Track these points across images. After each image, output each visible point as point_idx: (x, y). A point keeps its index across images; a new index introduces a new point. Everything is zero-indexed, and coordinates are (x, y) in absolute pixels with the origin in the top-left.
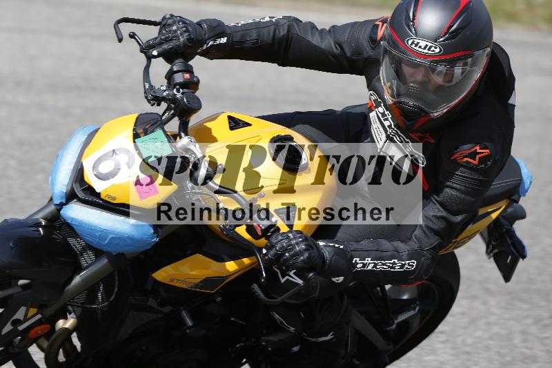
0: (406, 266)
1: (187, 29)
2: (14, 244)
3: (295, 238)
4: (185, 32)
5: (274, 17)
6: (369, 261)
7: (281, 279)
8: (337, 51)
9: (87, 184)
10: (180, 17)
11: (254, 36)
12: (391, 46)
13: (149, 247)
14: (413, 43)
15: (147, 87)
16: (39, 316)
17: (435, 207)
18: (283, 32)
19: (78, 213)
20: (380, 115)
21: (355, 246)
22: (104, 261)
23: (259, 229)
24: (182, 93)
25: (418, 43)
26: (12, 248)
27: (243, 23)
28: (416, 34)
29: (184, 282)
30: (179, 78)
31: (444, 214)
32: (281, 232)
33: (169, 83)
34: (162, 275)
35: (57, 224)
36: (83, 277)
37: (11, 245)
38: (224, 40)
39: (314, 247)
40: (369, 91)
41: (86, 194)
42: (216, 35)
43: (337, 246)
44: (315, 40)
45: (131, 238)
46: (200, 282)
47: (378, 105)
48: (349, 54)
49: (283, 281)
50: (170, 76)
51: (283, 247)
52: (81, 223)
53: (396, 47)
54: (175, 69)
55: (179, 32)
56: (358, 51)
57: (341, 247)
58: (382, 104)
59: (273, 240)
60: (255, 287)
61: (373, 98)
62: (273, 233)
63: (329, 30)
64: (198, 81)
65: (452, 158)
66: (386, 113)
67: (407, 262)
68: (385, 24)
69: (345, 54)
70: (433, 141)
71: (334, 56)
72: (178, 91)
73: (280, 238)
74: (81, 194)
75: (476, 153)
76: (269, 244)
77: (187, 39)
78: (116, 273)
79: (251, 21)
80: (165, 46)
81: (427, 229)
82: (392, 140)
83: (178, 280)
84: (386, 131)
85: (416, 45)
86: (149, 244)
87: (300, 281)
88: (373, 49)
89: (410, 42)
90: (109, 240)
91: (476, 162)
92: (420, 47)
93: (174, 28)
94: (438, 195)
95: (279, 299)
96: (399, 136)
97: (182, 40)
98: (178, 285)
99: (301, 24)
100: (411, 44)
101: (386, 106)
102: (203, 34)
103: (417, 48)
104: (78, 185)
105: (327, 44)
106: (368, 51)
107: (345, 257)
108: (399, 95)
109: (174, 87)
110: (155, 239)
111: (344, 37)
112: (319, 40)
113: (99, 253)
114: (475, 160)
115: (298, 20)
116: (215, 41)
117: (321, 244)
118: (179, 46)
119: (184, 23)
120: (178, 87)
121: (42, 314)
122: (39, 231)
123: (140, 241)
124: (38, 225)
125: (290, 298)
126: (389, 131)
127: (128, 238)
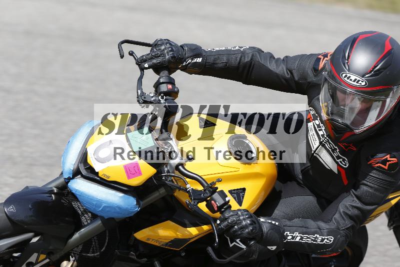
0: (326, 240)
1: (172, 48)
2: (32, 206)
3: (243, 215)
4: (170, 51)
5: (242, 47)
6: (297, 235)
7: (230, 243)
8: (288, 76)
9: (89, 164)
10: (167, 40)
11: (225, 59)
12: (329, 77)
13: (132, 215)
14: (346, 76)
15: (139, 94)
16: (48, 260)
17: (352, 199)
18: (247, 59)
19: (80, 186)
20: (316, 126)
21: (288, 223)
22: (98, 223)
23: (216, 206)
24: (165, 100)
25: (350, 77)
26: (30, 209)
27: (218, 49)
28: (349, 70)
29: (157, 241)
30: (164, 88)
31: (359, 205)
32: (232, 209)
33: (156, 91)
34: (141, 235)
35: (65, 192)
36: (82, 233)
37: (30, 206)
38: (199, 60)
39: (256, 222)
40: (309, 107)
41: (88, 172)
42: (194, 56)
43: (273, 222)
44: (272, 67)
45: (119, 208)
46: (170, 242)
47: (315, 119)
48: (296, 79)
49: (231, 245)
50: (157, 85)
51: (234, 220)
52: (82, 194)
53: (333, 78)
54: (161, 80)
55: (166, 51)
56: (304, 77)
57: (277, 224)
58: (318, 118)
59: (227, 215)
60: (210, 249)
61: (312, 112)
62: (226, 209)
63: (283, 60)
64: (178, 91)
65: (369, 163)
66: (321, 125)
67: (326, 237)
68: (326, 59)
69: (294, 78)
70: (355, 149)
71: (286, 79)
72: (162, 98)
73: (231, 213)
74: (84, 172)
75: (386, 161)
76: (222, 217)
77: (172, 57)
78: (107, 231)
79: (224, 48)
80: (154, 61)
81: (344, 214)
82: (324, 146)
83: (153, 240)
84: (319, 139)
85: (348, 79)
86: (132, 212)
87: (244, 247)
88: (315, 76)
89: (344, 75)
90: (103, 208)
91: (386, 168)
92: (351, 80)
93: (163, 47)
94: (356, 190)
95: (228, 259)
96: (330, 143)
97: (167, 57)
98: (152, 243)
99: (262, 54)
100: (345, 77)
101: (321, 120)
102: (184, 55)
103: (348, 81)
104: (82, 165)
105: (281, 70)
106: (311, 78)
107: (279, 231)
108: (332, 114)
109: (160, 95)
110: (137, 209)
111: (295, 66)
112: (275, 67)
113: (95, 217)
114: (386, 165)
115: (261, 51)
116: (192, 59)
117: (262, 220)
118: (165, 61)
119: (170, 44)
120: (162, 95)
121: (49, 259)
122: (52, 197)
123: (126, 210)
124: (51, 192)
125: (235, 259)
126: (322, 139)
127: (117, 207)
